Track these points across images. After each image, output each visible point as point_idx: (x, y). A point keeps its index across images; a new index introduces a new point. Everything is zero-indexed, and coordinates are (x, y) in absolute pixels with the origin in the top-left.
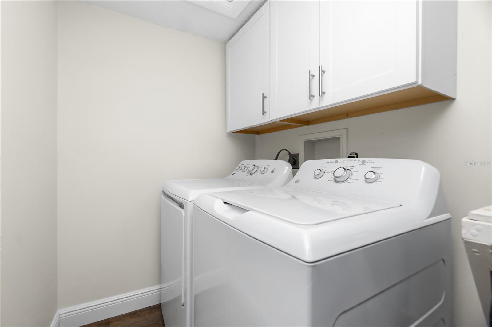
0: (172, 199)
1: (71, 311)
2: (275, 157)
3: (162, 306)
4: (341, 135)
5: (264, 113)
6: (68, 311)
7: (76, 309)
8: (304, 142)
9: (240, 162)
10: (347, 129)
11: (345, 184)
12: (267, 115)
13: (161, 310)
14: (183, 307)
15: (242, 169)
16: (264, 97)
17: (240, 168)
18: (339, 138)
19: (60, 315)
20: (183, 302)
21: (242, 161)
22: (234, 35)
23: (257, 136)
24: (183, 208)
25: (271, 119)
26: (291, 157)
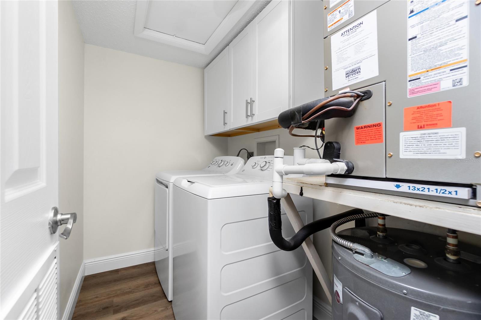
0: (162, 184)
1: (92, 261)
2: (237, 154)
3: (155, 263)
4: (276, 139)
5: (225, 124)
6: (90, 262)
7: (95, 261)
8: (256, 144)
9: (215, 158)
10: (279, 135)
11: (266, 171)
12: (226, 126)
13: (155, 265)
14: (167, 251)
15: (218, 163)
16: (225, 113)
17: (217, 163)
18: (275, 141)
19: (85, 263)
20: (167, 248)
21: (216, 157)
22: (209, 64)
23: (229, 138)
24: (168, 188)
25: (230, 128)
26: (249, 155)
